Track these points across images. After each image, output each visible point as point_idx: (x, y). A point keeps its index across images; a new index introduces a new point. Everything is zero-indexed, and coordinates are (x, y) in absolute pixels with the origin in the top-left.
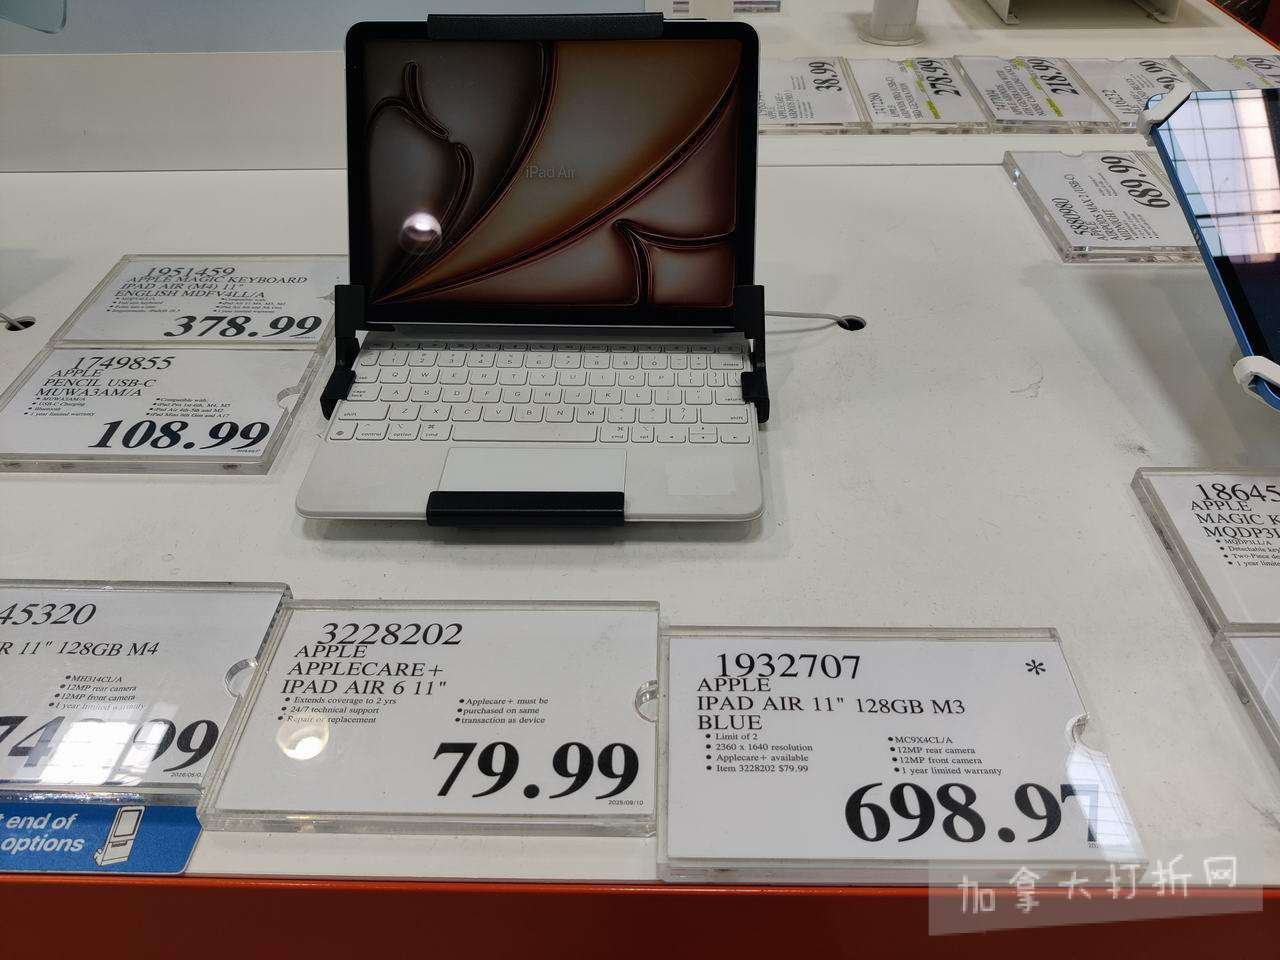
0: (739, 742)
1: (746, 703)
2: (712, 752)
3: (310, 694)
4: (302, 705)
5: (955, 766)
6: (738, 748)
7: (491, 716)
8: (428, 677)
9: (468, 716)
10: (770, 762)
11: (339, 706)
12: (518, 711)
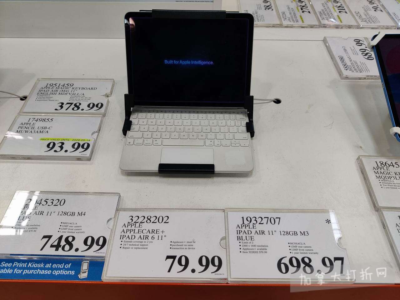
0: (248, 244)
1: (250, 233)
2: (241, 247)
3: (128, 240)
4: (126, 243)
5: (306, 251)
7: (180, 247)
8: (161, 234)
9: (173, 247)
10: (257, 250)
11: (137, 243)
12: (187, 245)
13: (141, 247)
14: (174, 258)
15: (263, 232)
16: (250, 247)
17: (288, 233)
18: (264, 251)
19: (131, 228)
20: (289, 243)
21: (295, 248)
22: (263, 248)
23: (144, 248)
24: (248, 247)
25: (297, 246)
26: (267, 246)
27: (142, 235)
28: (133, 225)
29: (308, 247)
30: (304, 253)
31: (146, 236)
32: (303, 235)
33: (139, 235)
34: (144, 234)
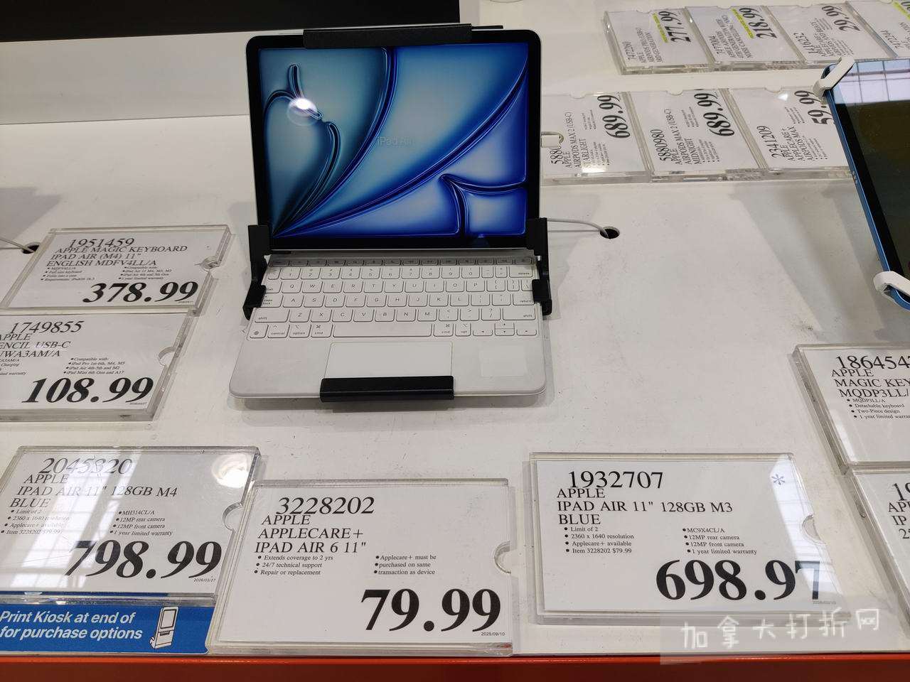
0: (586, 533)
1: (589, 507)
2: (569, 539)
3: (274, 553)
4: (270, 561)
5: (726, 549)
6: (586, 537)
7: (398, 569)
8: (353, 539)
9: (383, 569)
10: (607, 547)
11: (296, 562)
12: (416, 565)
13: (306, 569)
14: (382, 594)
15: (621, 504)
16: (591, 540)
17: (683, 507)
18: (623, 548)
19: (283, 527)
20: (684, 530)
21: (700, 541)
22: (621, 540)
23: (312, 573)
24: (586, 540)
25: (703, 537)
26: (632, 537)
28: (288, 518)
29: (731, 538)
30: (722, 552)
31: (318, 543)
32: (718, 510)
33: (302, 541)
34: (313, 540)
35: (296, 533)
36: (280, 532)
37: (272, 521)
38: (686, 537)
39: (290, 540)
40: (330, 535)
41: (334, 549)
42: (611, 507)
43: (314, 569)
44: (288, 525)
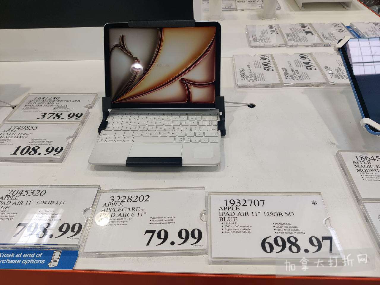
0: (231, 225)
1: (233, 214)
2: (223, 228)
5: (292, 231)
7: (160, 222)
8: (141, 211)
9: (153, 222)
10: (240, 231)
11: (116, 220)
12: (167, 220)
13: (121, 223)
14: (153, 232)
15: (246, 213)
16: (233, 228)
17: (273, 214)
18: (247, 231)
19: (112, 207)
20: (274, 224)
21: (280, 228)
22: (246, 228)
23: (124, 225)
24: (231, 228)
25: (282, 227)
26: (251, 227)
27: (122, 213)
28: (113, 204)
29: (294, 227)
30: (290, 233)
31: (126, 213)
32: (288, 216)
33: (119, 212)
34: (124, 212)
35: (117, 209)
36: (110, 209)
37: (107, 205)
38: (274, 227)
39: (115, 212)
40: (131, 210)
41: (133, 215)
42: (242, 214)
43: (125, 223)
44: (114, 206)
